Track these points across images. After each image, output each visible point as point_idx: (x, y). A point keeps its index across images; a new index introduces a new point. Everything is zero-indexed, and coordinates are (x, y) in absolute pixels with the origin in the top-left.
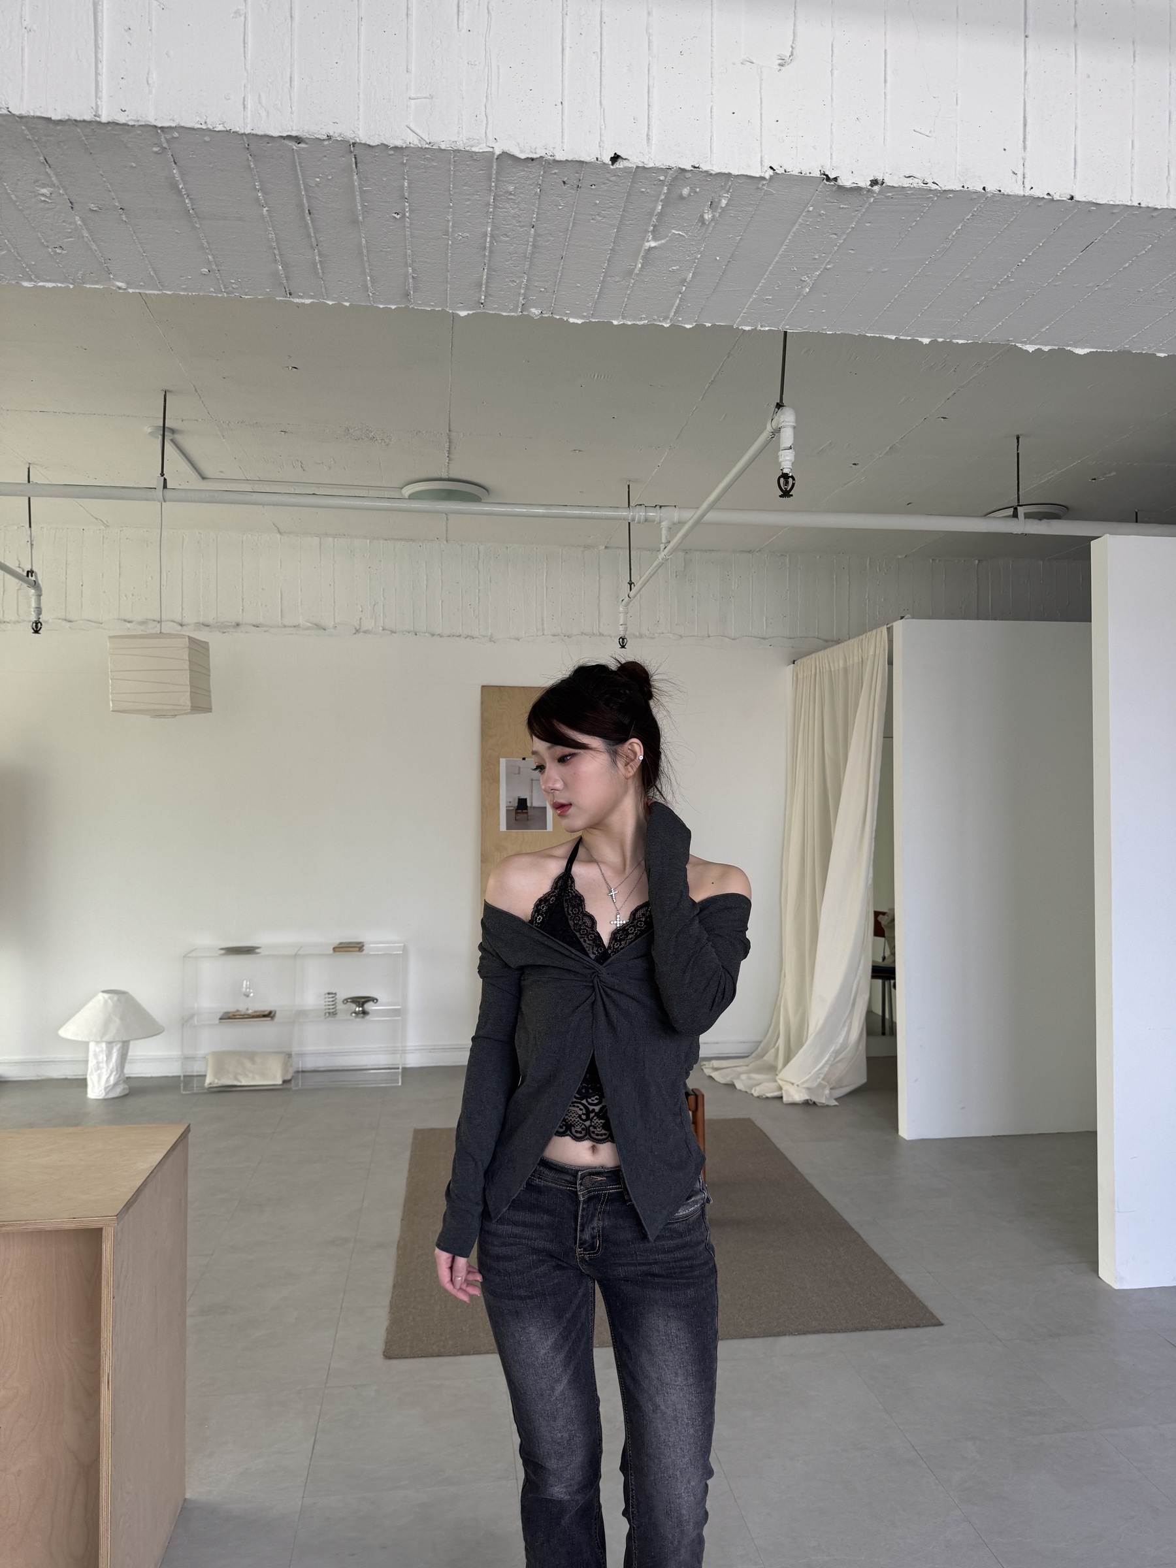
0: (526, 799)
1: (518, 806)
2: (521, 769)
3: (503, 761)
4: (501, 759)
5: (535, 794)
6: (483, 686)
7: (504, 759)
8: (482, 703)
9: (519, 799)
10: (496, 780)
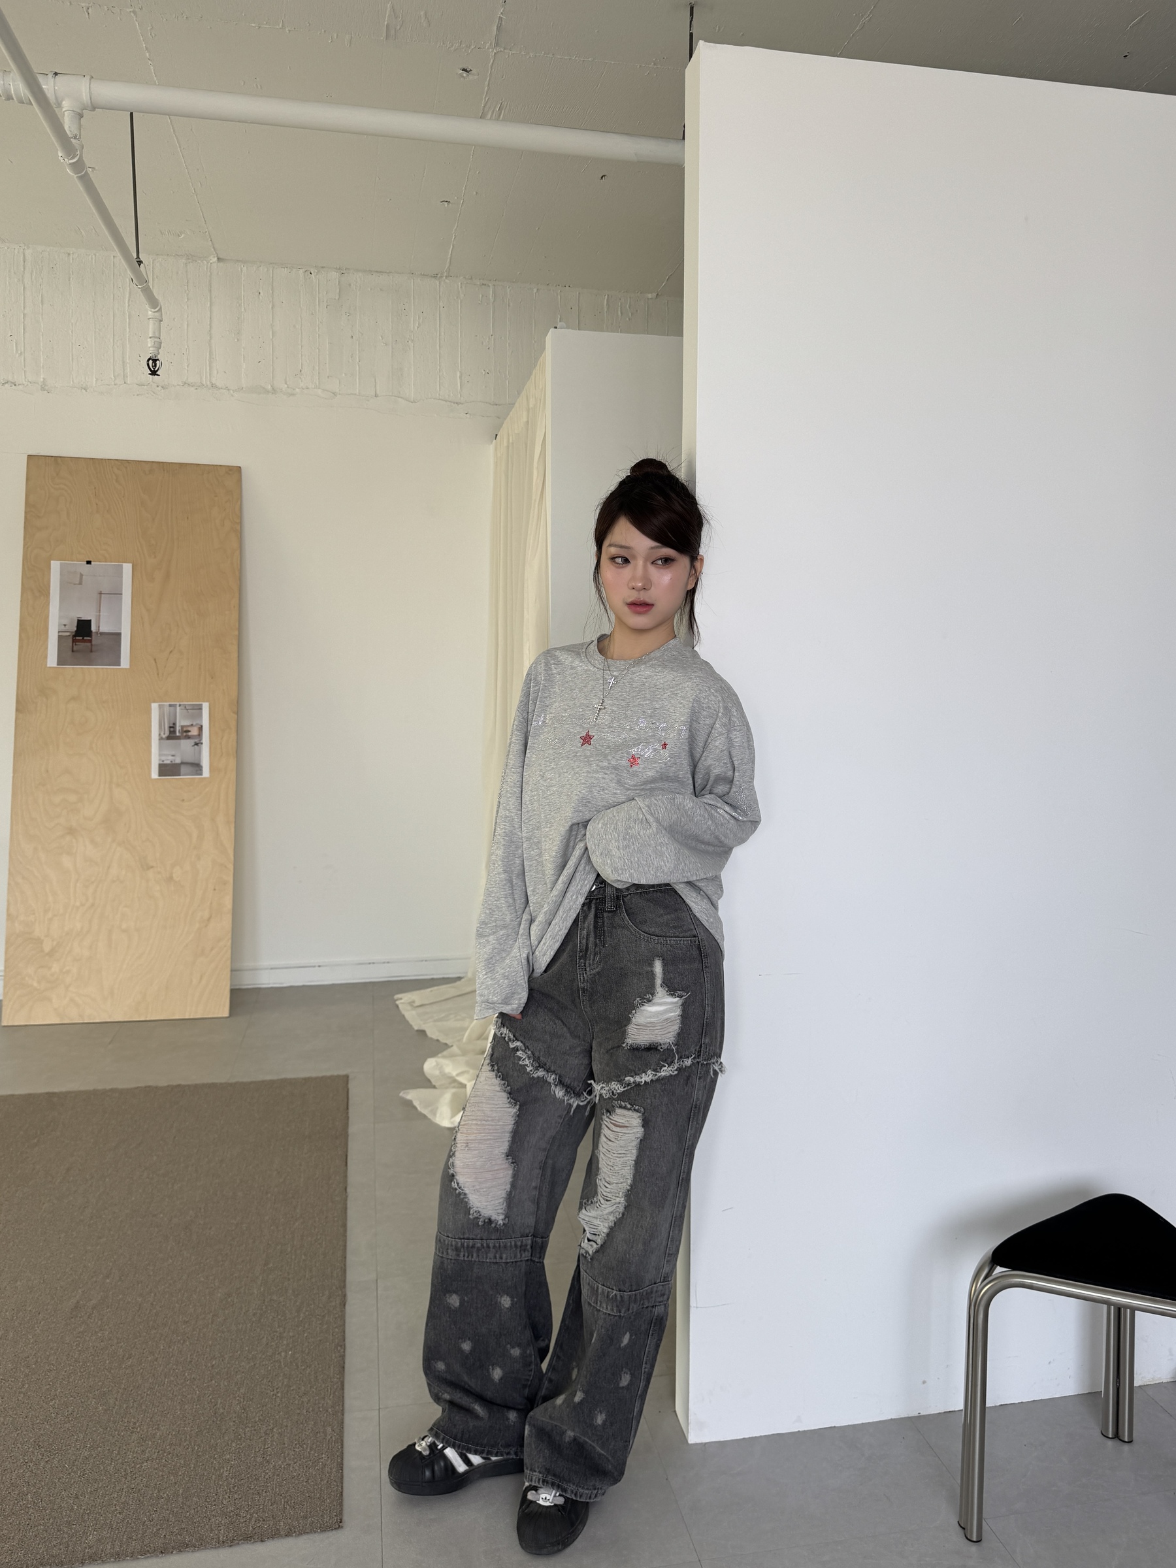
0: (90, 621)
1: (76, 631)
2: (84, 577)
3: (55, 565)
4: (52, 562)
5: (103, 613)
6: (29, 456)
7: (58, 563)
8: (28, 480)
9: (78, 620)
10: (45, 592)
